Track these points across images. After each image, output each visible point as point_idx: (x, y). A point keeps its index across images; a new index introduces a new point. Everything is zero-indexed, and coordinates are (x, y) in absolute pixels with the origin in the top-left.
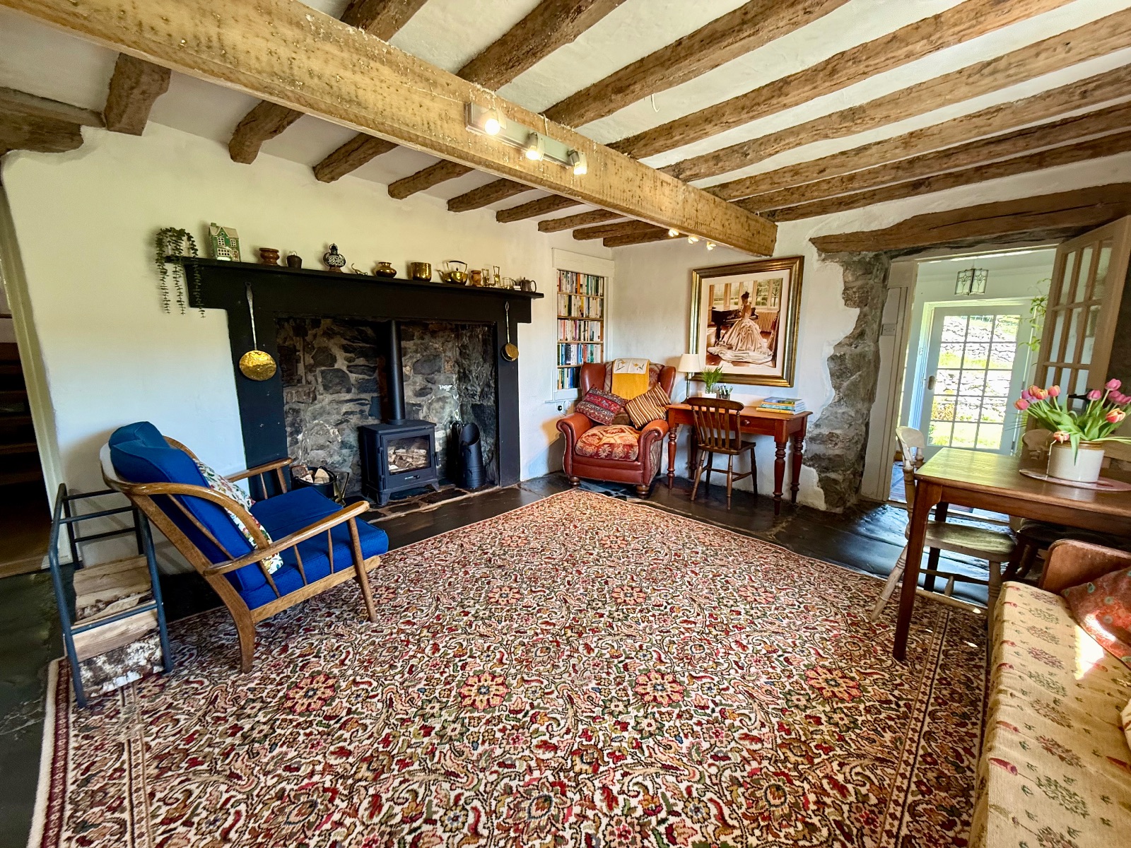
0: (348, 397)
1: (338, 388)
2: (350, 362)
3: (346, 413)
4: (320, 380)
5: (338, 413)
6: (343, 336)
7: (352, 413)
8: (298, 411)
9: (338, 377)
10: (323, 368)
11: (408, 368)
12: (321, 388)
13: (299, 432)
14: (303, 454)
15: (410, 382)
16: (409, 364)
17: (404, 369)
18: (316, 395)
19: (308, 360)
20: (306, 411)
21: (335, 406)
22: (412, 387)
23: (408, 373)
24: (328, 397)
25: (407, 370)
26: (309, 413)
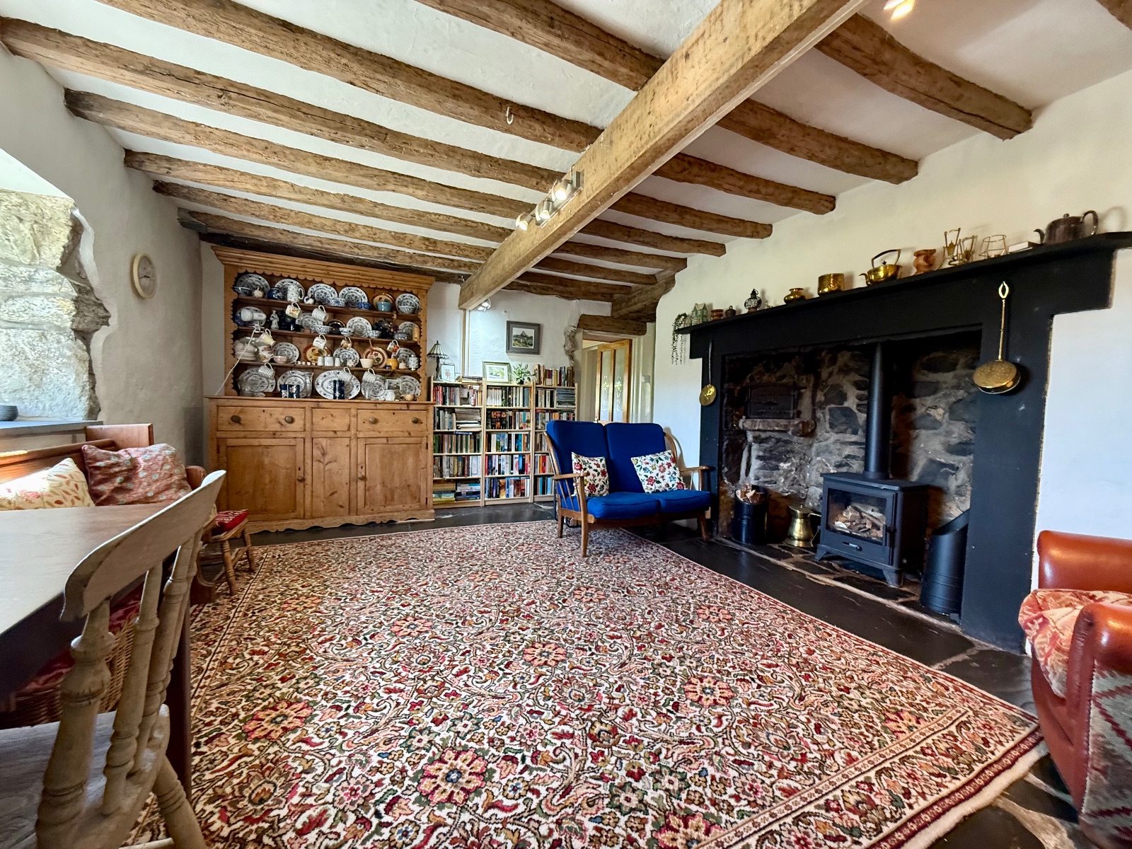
0: (854, 438)
1: (843, 428)
2: (860, 400)
3: (848, 456)
4: (828, 417)
5: (840, 455)
6: (857, 371)
7: (854, 457)
8: (787, 442)
9: (845, 416)
10: (832, 406)
11: (941, 411)
12: (828, 426)
13: (781, 460)
14: (787, 483)
15: (941, 430)
16: (943, 405)
17: (932, 412)
18: (819, 432)
19: (820, 397)
20: (811, 446)
21: (838, 446)
22: (942, 439)
23: (939, 418)
24: (834, 437)
25: (939, 414)
26: (814, 449)
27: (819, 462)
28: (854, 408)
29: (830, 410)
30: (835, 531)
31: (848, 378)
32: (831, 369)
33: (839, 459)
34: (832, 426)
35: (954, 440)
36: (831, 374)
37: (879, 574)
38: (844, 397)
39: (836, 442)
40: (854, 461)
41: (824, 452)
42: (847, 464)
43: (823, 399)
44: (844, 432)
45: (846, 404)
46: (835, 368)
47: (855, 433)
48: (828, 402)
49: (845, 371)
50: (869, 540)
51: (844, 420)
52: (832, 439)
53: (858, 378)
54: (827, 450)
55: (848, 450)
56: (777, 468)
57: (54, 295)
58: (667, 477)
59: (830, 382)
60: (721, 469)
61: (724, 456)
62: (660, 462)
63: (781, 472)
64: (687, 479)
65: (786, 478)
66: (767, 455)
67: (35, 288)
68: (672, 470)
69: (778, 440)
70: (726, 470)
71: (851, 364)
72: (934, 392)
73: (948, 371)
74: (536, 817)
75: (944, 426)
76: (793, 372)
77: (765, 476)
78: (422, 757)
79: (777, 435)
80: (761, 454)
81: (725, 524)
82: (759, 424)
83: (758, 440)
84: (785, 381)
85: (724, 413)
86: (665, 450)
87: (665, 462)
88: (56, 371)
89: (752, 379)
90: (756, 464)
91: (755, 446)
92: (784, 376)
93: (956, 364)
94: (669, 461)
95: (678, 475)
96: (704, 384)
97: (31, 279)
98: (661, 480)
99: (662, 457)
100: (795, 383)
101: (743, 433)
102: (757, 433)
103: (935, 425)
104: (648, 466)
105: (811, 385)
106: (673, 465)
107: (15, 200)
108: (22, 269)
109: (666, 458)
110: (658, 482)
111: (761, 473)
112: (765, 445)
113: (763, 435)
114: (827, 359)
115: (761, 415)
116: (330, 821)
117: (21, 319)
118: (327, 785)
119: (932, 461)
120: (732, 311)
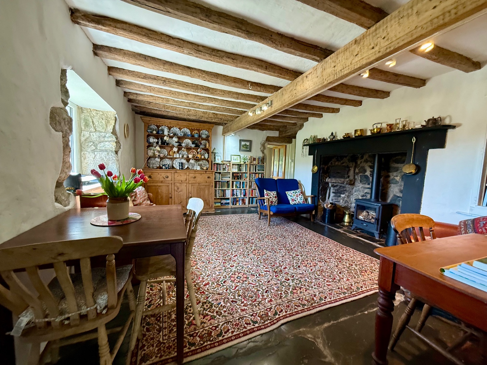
0: (368, 186)
1: (365, 182)
2: (370, 172)
3: (366, 193)
4: (359, 178)
5: (363, 192)
6: (370, 162)
7: (368, 193)
8: (344, 187)
9: (366, 178)
10: (361, 174)
11: (399, 178)
12: (359, 181)
13: (341, 194)
14: (344, 202)
15: (398, 184)
16: (399, 175)
17: (396, 178)
18: (356, 183)
19: (357, 171)
20: (353, 189)
21: (363, 189)
22: (399, 187)
23: (398, 180)
24: (361, 185)
25: (398, 178)
26: (354, 190)
27: (356, 194)
28: (369, 175)
29: (360, 176)
30: (359, 219)
31: (367, 164)
32: (361, 161)
33: (363, 194)
34: (361, 182)
36: (361, 162)
37: (373, 234)
38: (365, 171)
39: (362, 187)
40: (368, 195)
41: (358, 191)
42: (365, 196)
43: (358, 171)
44: (365, 184)
45: (366, 174)
46: (363, 160)
47: (369, 184)
48: (359, 173)
49: (366, 161)
50: (370, 223)
51: (365, 179)
52: (360, 187)
53: (370, 164)
54: (359, 190)
55: (366, 191)
56: (340, 196)
57: (111, 141)
58: (299, 199)
59: (361, 165)
60: (319, 196)
61: (320, 192)
62: (296, 193)
63: (341, 198)
64: (306, 200)
65: (343, 200)
66: (336, 191)
67: (106, 139)
68: (301, 196)
69: (341, 186)
70: (321, 197)
71: (369, 159)
72: (397, 171)
73: (402, 163)
74: (261, 286)
75: (399, 183)
76: (347, 161)
77: (335, 199)
78: (229, 273)
79: (340, 185)
80: (334, 191)
81: (320, 216)
82: (334, 180)
83: (333, 186)
84: (344, 164)
85: (320, 176)
86: (298, 189)
87: (298, 193)
88: (111, 164)
89: (331, 163)
90: (332, 195)
91: (332, 188)
92: (343, 163)
93: (405, 161)
94: (300, 193)
95: (303, 198)
96: (313, 165)
97: (105, 136)
98: (296, 200)
99: (297, 192)
100: (347, 165)
101: (328, 183)
102: (333, 184)
103: (397, 182)
104: (292, 195)
105: (354, 166)
106: (301, 194)
107: (101, 113)
108: (103, 133)
109: (299, 192)
110: (296, 201)
111: (334, 198)
112: (336, 188)
113: (335, 184)
114: (360, 157)
115: (334, 177)
116: (211, 284)
117: (102, 149)
118: (207, 277)
119: (395, 196)
120: (324, 139)
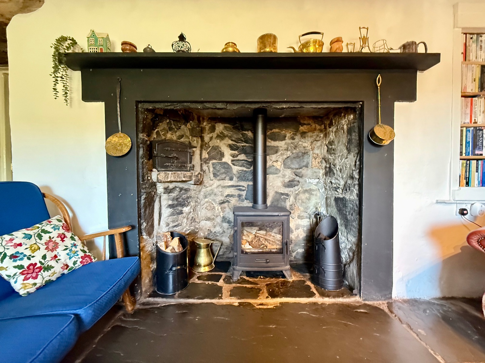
0: (231, 183)
1: (224, 176)
2: (233, 157)
3: (228, 196)
4: (211, 169)
5: (222, 195)
6: (230, 138)
7: (232, 196)
8: (187, 190)
9: (224, 168)
10: (214, 161)
11: (279, 163)
12: (212, 175)
13: (183, 205)
14: (189, 223)
15: (280, 174)
16: (280, 160)
17: (275, 164)
18: (206, 180)
19: (205, 155)
20: (200, 191)
21: (221, 190)
22: (281, 179)
23: (278, 167)
24: (216, 183)
25: (279, 165)
26: (202, 193)
27: (207, 202)
28: (230, 163)
29: (213, 164)
31: (223, 142)
32: (211, 135)
33: (222, 198)
34: (215, 175)
35: (287, 180)
36: (211, 138)
38: (222, 155)
39: (218, 186)
40: (231, 198)
41: (210, 195)
42: (228, 201)
43: (207, 156)
44: (223, 179)
46: (214, 135)
47: (231, 179)
48: (210, 158)
49: (221, 137)
51: (223, 171)
52: (215, 186)
53: (231, 142)
54: (212, 193)
55: (228, 191)
56: (181, 213)
59: (211, 144)
60: (140, 225)
61: (143, 210)
62: (46, 237)
63: (185, 214)
65: (187, 219)
68: (68, 242)
69: (181, 189)
70: (145, 224)
71: (226, 133)
72: (276, 152)
73: (282, 141)
75: (281, 172)
77: (173, 221)
79: (181, 185)
80: (170, 202)
83: (168, 191)
84: (182, 140)
87: (55, 234)
89: (158, 133)
90: (166, 212)
91: (164, 197)
92: (182, 136)
94: (62, 231)
95: (80, 246)
96: (110, 131)
98: (53, 263)
99: (48, 228)
100: (190, 142)
101: (153, 185)
102: (166, 185)
103: (277, 171)
104: (20, 249)
105: (199, 145)
109: (55, 228)
110: (49, 268)
111: (171, 219)
112: (173, 195)
113: (171, 186)
114: (207, 128)
119: (276, 192)
